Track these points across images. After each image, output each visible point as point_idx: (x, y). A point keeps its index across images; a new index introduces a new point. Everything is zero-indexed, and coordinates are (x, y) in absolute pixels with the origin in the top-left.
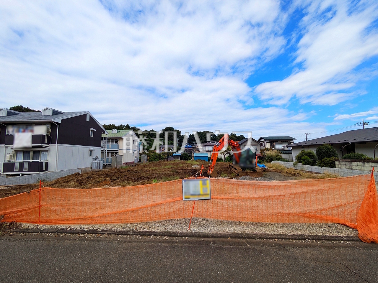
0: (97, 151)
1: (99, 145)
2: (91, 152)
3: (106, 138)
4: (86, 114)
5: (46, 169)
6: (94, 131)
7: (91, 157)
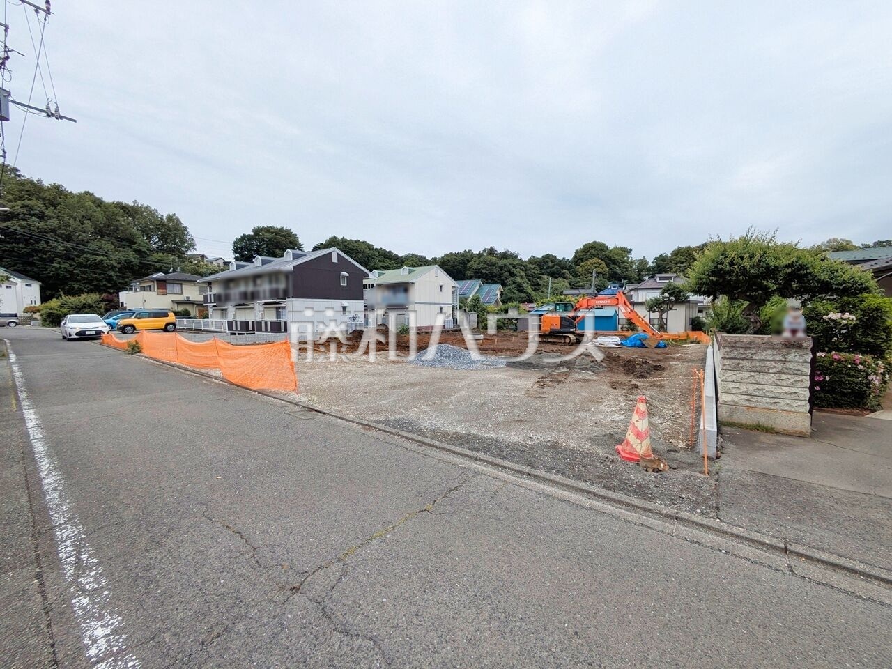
0: (355, 306)
1: (360, 297)
2: (344, 308)
3: (373, 285)
4: (331, 253)
5: (286, 330)
6: (347, 277)
7: (344, 316)
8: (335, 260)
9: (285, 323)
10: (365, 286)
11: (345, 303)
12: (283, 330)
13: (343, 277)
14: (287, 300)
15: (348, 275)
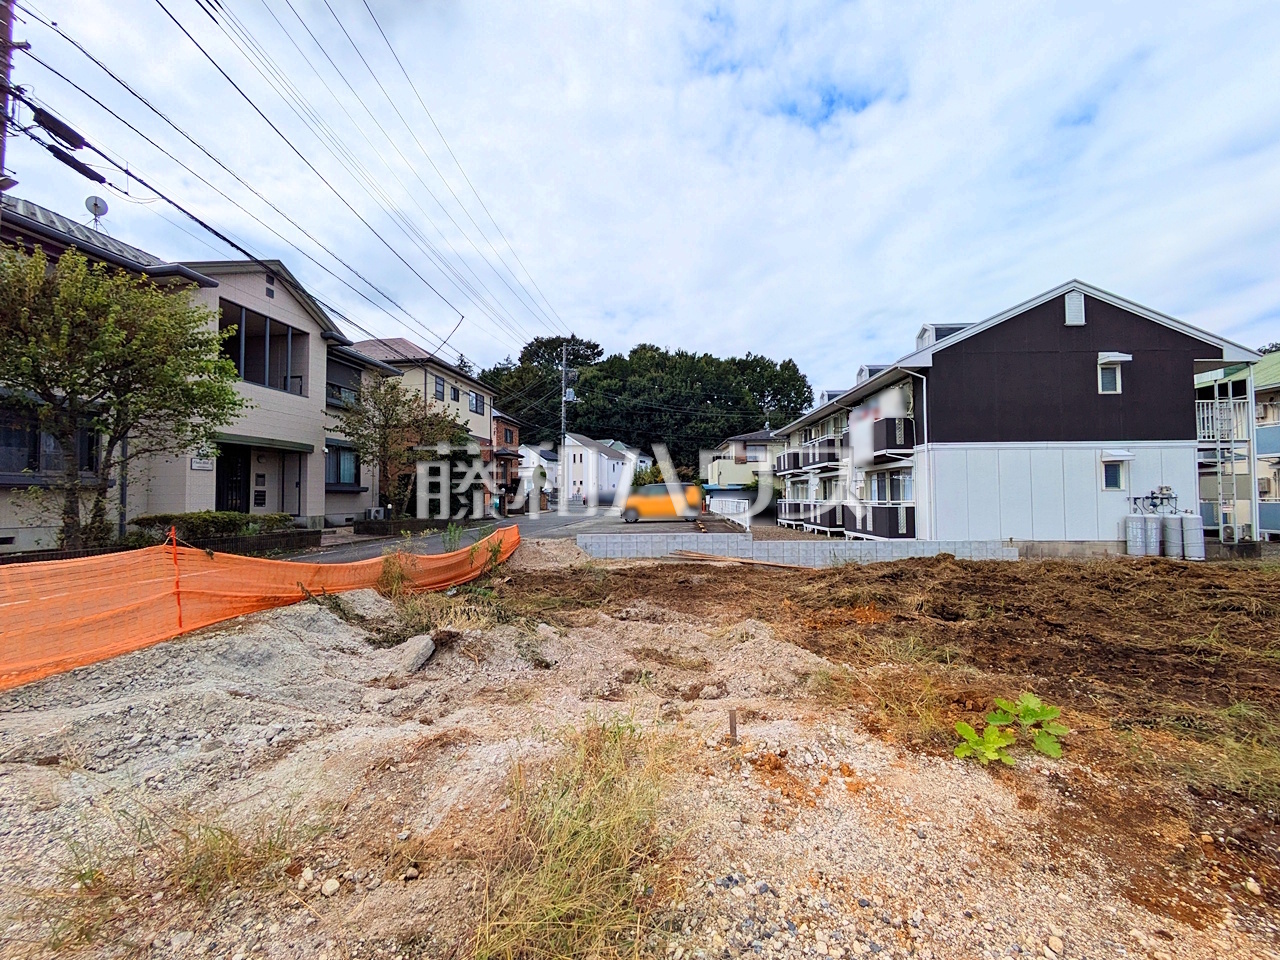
1: (1180, 431)
2: (1113, 466)
4: (1062, 297)
5: (911, 532)
6: (1123, 364)
7: (1113, 492)
8: (1075, 315)
9: (911, 512)
10: (1207, 393)
11: (1114, 450)
12: (903, 530)
13: (1109, 368)
14: (917, 448)
15: (1129, 358)
